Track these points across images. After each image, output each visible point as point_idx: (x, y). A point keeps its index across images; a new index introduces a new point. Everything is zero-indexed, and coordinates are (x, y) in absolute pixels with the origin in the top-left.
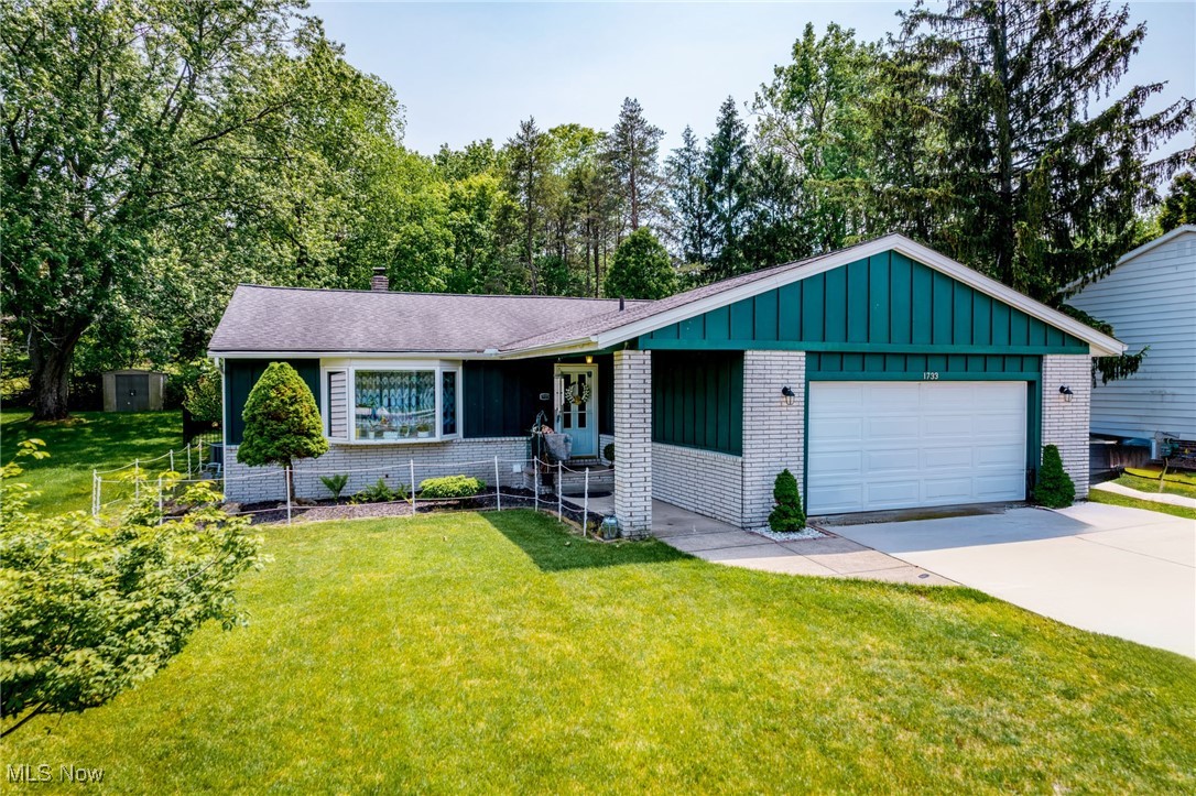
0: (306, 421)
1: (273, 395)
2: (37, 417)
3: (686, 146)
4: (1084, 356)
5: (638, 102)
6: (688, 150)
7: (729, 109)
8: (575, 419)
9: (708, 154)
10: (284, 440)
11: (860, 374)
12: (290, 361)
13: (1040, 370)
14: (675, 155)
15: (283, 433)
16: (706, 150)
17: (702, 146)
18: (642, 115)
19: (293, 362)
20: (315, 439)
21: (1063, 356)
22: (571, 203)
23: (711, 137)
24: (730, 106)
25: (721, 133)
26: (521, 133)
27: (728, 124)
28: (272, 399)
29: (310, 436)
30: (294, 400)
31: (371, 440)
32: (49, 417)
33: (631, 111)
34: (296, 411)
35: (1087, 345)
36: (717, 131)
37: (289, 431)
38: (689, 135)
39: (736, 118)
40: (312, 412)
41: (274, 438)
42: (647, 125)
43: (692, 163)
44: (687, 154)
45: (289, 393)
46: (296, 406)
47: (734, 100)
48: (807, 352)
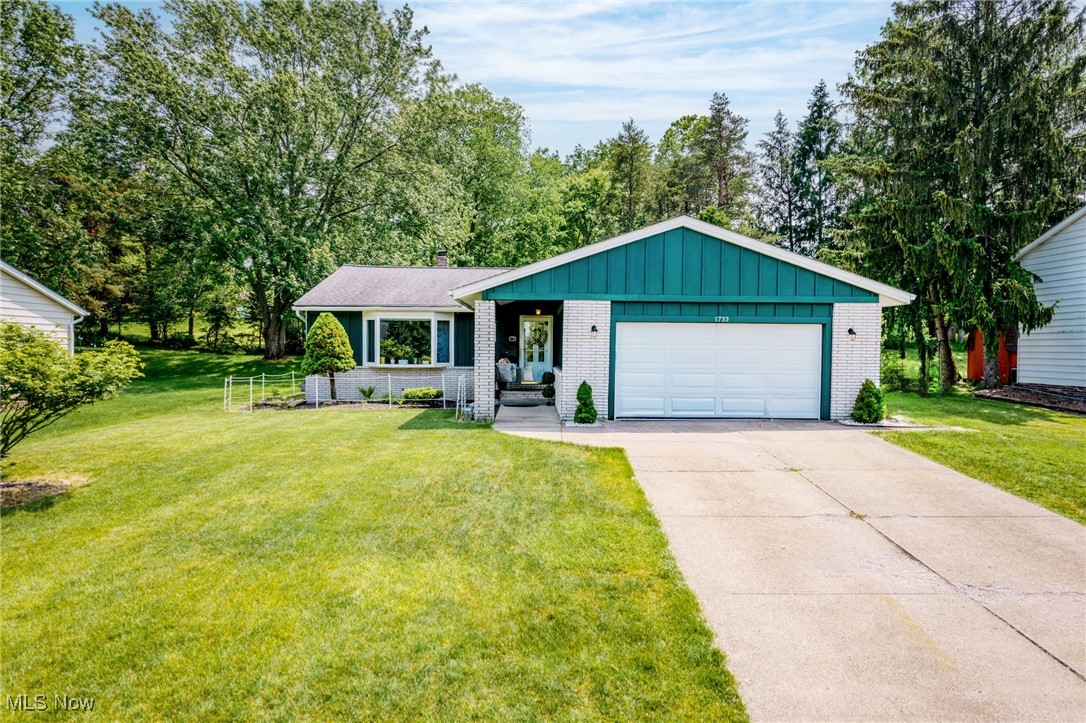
0: (337, 349)
1: (318, 332)
2: (266, 358)
3: (777, 129)
4: (875, 304)
5: (726, 96)
6: (779, 132)
7: (820, 92)
8: (536, 356)
9: (800, 135)
10: (323, 360)
11: (659, 317)
12: (332, 312)
13: (831, 315)
14: (767, 139)
15: (323, 356)
16: (798, 131)
17: (794, 128)
18: (729, 107)
19: (336, 314)
20: (343, 361)
21: (851, 305)
22: (667, 188)
23: (803, 120)
24: (821, 89)
25: (812, 114)
26: (623, 133)
27: (820, 106)
28: (318, 335)
29: (339, 358)
30: (331, 336)
31: (393, 365)
32: (272, 357)
33: (719, 104)
34: (331, 343)
35: (876, 295)
36: (808, 113)
37: (327, 355)
38: (780, 119)
39: (827, 100)
40: (343, 344)
41: (319, 359)
42: (732, 115)
43: (783, 144)
44: (779, 136)
45: (328, 331)
46: (332, 339)
47: (826, 83)
48: (612, 302)
